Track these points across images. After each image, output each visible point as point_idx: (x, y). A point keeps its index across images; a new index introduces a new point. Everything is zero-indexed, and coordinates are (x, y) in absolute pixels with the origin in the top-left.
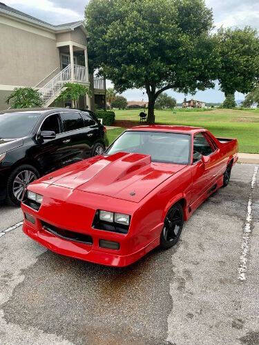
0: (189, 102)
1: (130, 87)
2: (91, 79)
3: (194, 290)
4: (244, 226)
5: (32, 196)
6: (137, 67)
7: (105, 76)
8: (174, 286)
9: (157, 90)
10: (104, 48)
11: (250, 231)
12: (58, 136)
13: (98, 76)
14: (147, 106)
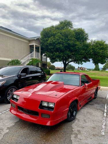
0: (80, 68)
1: (57, 61)
2: (42, 57)
3: (81, 138)
4: (103, 114)
5: (15, 97)
6: (59, 53)
7: (47, 56)
8: (73, 136)
9: (67, 62)
10: (47, 46)
11: (106, 116)
12: (27, 76)
13: (44, 56)
14: (63, 69)
